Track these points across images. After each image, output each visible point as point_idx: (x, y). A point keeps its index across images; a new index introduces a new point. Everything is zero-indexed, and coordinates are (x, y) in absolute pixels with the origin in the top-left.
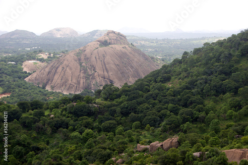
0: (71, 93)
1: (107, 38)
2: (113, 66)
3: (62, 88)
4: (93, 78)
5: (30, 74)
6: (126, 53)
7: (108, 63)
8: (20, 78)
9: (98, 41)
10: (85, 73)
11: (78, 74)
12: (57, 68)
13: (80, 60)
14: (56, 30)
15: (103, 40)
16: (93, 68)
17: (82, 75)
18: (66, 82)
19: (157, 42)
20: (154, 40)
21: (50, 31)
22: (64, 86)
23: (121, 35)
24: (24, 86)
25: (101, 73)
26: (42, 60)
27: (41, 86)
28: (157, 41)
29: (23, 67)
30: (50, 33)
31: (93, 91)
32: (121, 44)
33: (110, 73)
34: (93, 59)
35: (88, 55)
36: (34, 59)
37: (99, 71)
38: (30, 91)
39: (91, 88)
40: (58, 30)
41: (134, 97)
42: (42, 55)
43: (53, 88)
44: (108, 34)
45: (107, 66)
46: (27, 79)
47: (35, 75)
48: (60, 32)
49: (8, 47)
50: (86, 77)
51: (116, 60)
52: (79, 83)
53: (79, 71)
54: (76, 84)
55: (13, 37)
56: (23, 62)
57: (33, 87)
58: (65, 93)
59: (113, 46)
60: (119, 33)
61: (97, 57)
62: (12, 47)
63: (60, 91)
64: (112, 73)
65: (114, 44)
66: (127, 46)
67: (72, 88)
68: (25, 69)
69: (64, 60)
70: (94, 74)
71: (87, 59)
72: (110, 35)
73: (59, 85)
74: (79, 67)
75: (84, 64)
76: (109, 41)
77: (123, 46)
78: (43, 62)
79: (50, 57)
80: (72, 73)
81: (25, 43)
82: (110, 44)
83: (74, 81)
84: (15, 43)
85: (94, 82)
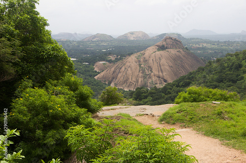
0: (131, 89)
1: (164, 43)
2: (167, 68)
3: (124, 86)
4: (150, 77)
5: (99, 73)
6: (179, 56)
7: (163, 65)
8: (91, 76)
9: (157, 46)
10: (143, 73)
11: (137, 73)
12: (121, 68)
13: (140, 61)
14: (131, 33)
15: (161, 45)
16: (150, 69)
17: (141, 75)
18: (127, 80)
19: (218, 45)
20: (215, 42)
21: (125, 34)
22: (125, 84)
23: (177, 41)
24: (92, 83)
25: (157, 73)
26: (110, 61)
27: (107, 83)
28: (218, 43)
29: (94, 67)
30: (125, 36)
31: (149, 88)
32: (176, 48)
33: (164, 74)
34: (151, 61)
35: (147, 58)
36: (104, 60)
37: (155, 72)
38: (97, 87)
39: (147, 86)
40: (132, 33)
41: (156, 98)
42: (111, 57)
43: (116, 85)
44: (165, 40)
45: (162, 67)
46: (96, 77)
47: (102, 74)
48: (134, 35)
49: (89, 49)
50: (144, 77)
51: (170, 62)
52: (137, 81)
53: (138, 71)
54: (135, 82)
55: (94, 40)
56: (95, 62)
57: (100, 84)
58: (125, 90)
59: (169, 50)
60: (175, 39)
61: (154, 60)
62: (92, 49)
63: (122, 88)
64: (166, 74)
65: (170, 48)
66: (181, 50)
67: (132, 85)
68: (96, 69)
69: (127, 62)
70: (150, 74)
71: (145, 61)
72: (168, 40)
73: (121, 83)
74: (138, 68)
75: (142, 65)
76: (166, 46)
77: (178, 50)
78: (110, 63)
79: (117, 59)
80: (132, 73)
81: (104, 45)
82: (167, 48)
83: (134, 79)
84: (95, 44)
85: (150, 81)
